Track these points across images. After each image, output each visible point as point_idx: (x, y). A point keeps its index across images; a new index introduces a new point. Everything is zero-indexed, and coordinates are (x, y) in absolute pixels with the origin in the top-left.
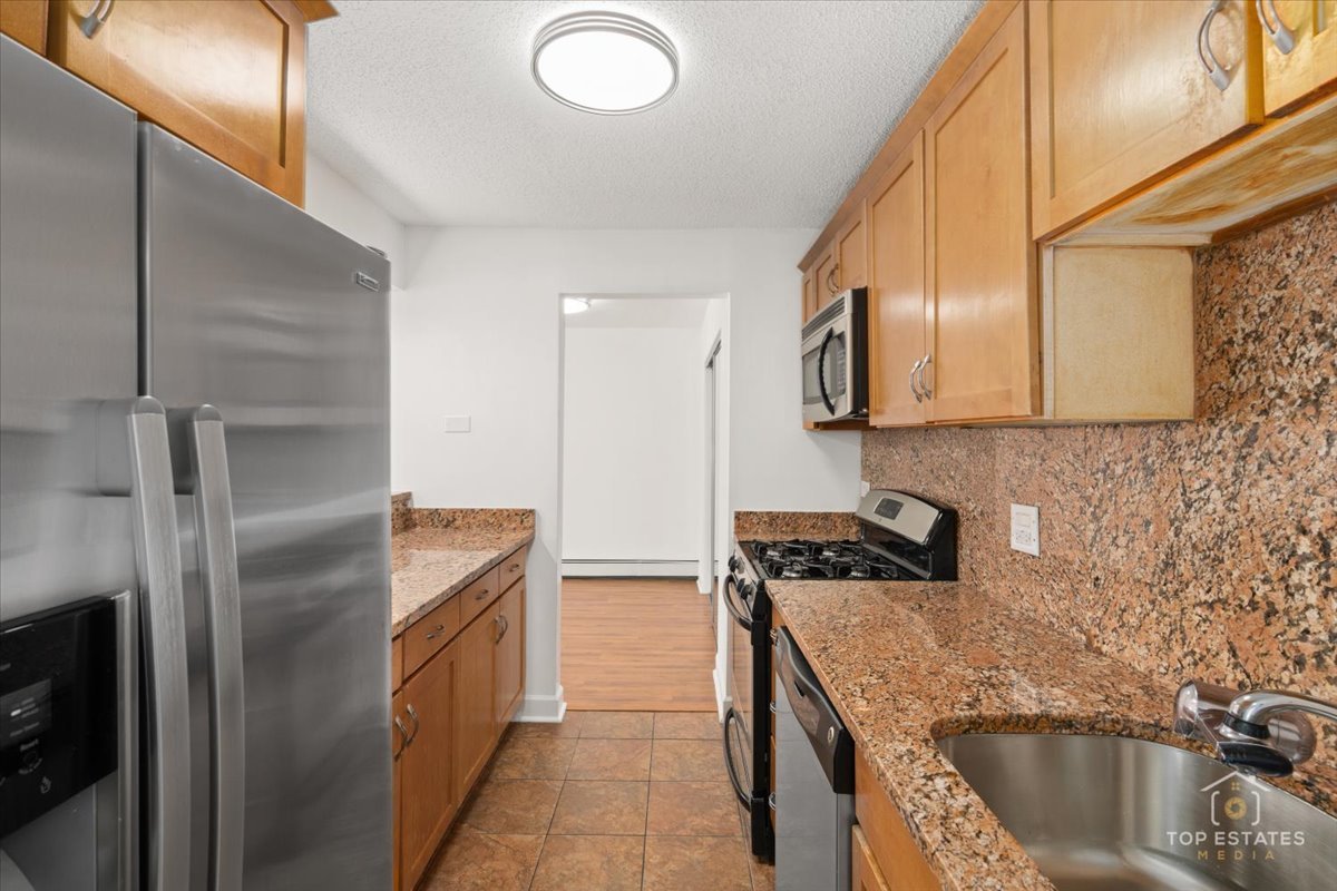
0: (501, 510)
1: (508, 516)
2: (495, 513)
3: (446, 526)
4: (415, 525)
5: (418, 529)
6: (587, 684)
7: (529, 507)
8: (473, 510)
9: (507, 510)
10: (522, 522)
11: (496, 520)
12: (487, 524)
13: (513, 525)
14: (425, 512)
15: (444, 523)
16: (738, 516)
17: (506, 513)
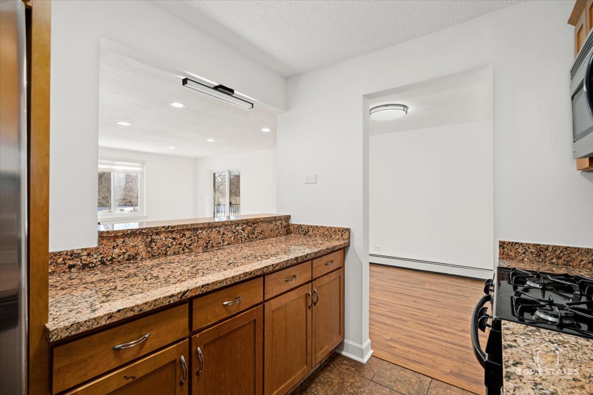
0: (331, 228)
1: (335, 231)
2: (328, 229)
3: (305, 234)
4: (291, 233)
5: (293, 235)
6: (391, 340)
7: (346, 227)
8: (317, 226)
9: (334, 228)
10: (342, 235)
11: (328, 232)
12: (324, 235)
13: (337, 237)
14: (296, 226)
15: (304, 232)
16: (502, 245)
17: (334, 230)
